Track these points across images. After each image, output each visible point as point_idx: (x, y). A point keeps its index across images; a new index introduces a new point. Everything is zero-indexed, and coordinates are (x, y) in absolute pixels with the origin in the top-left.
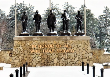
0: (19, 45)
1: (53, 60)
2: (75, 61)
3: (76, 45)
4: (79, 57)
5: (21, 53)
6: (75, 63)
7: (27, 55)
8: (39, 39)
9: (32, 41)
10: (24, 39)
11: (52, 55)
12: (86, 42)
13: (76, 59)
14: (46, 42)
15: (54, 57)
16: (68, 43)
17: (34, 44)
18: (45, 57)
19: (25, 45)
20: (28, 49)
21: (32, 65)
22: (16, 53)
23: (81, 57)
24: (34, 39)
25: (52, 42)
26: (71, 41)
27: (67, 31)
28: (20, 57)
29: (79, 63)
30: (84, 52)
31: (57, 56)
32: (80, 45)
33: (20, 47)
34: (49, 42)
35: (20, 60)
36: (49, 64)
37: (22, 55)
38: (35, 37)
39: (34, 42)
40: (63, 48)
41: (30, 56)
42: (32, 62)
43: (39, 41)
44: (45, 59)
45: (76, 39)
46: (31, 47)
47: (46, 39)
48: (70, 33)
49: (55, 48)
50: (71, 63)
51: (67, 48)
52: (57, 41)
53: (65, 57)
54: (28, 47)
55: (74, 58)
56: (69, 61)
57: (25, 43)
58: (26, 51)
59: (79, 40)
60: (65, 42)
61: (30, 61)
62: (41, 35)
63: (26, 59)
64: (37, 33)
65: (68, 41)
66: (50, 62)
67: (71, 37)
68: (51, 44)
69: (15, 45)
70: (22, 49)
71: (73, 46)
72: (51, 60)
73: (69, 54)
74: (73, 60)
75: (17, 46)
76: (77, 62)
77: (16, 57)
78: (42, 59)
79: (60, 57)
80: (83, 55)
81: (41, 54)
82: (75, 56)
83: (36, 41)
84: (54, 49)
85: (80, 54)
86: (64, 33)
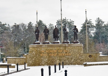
0: (33, 51)
1: (56, 61)
2: (71, 61)
3: (72, 50)
4: (75, 58)
5: (34, 56)
6: (71, 63)
7: (38, 58)
8: (46, 46)
9: (42, 48)
10: (36, 46)
11: (56, 57)
12: (80, 48)
13: (73, 60)
14: (51, 48)
15: (57, 59)
16: (67, 49)
17: (43, 50)
18: (51, 59)
19: (37, 50)
20: (39, 54)
21: (42, 64)
22: (31, 56)
23: (76, 59)
24: (43, 46)
25: (56, 48)
26: (69, 47)
27: (67, 40)
28: (33, 59)
29: (74, 63)
30: (78, 55)
31: (59, 58)
32: (75, 50)
33: (34, 52)
34: (53, 48)
35: (34, 61)
36: (53, 64)
37: (35, 58)
38: (43, 45)
39: (43, 49)
40: (63, 53)
41: (40, 58)
42: (42, 62)
43: (46, 48)
44: (51, 60)
45: (73, 46)
46: (41, 52)
47: (51, 46)
48: (69, 41)
49: (58, 52)
50: (69, 63)
51: (66, 53)
52: (59, 48)
53: (64, 59)
54: (39, 52)
55: (71, 59)
56: (67, 61)
57: (36, 49)
58: (38, 55)
59: (74, 47)
60: (65, 48)
61: (40, 62)
62: (49, 43)
63: (37, 60)
64: (46, 42)
65: (67, 47)
66: (54, 62)
67: (69, 45)
68: (55, 50)
69: (30, 51)
70: (34, 53)
71: (70, 51)
72: (55, 61)
73: (67, 57)
74: (70, 61)
75: (31, 51)
76: (73, 62)
77: (31, 59)
78: (48, 60)
79: (61, 59)
80: (77, 57)
81: (47, 57)
82: (72, 58)
83: (44, 48)
84: (57, 54)
85: (75, 57)
86: (65, 41)
